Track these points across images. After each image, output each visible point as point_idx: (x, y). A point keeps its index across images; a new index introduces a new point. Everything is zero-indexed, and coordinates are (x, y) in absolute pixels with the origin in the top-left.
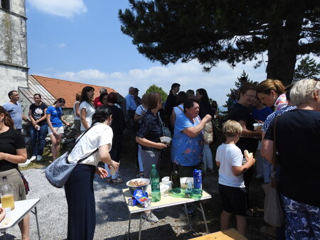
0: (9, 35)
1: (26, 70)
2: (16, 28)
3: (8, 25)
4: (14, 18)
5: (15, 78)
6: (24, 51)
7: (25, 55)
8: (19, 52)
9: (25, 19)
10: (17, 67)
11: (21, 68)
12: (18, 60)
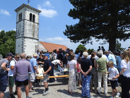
0: (34, 29)
1: (38, 40)
2: (36, 27)
3: (34, 26)
4: (36, 24)
5: (35, 42)
6: (38, 34)
7: (38, 35)
8: (36, 34)
9: (39, 24)
10: (35, 39)
11: (36, 39)
12: (36, 37)
